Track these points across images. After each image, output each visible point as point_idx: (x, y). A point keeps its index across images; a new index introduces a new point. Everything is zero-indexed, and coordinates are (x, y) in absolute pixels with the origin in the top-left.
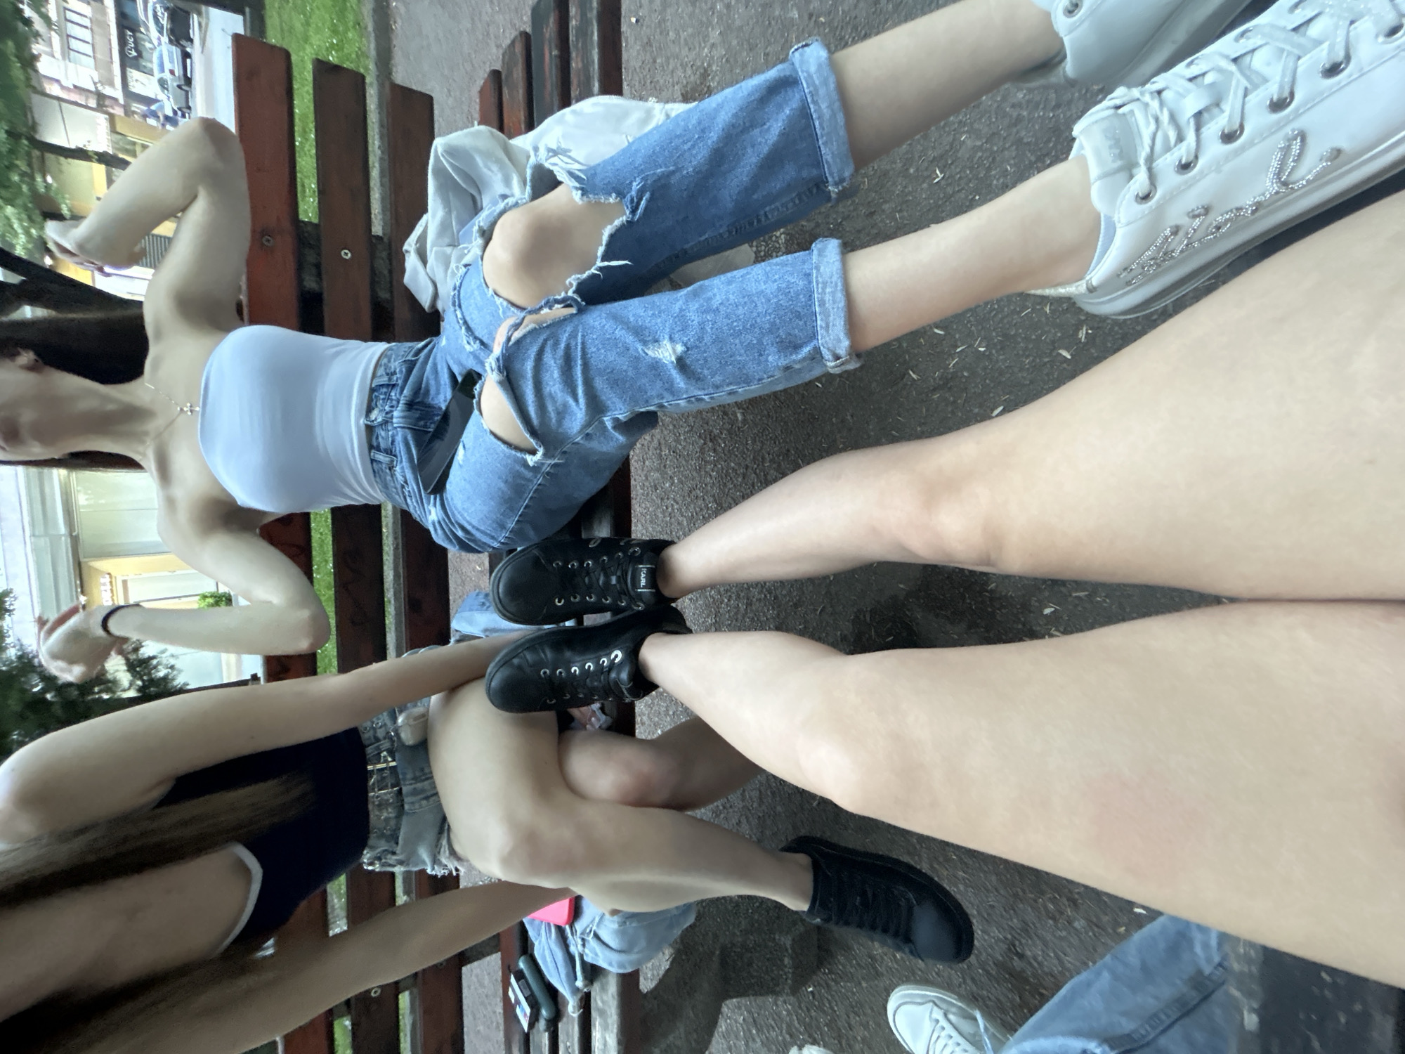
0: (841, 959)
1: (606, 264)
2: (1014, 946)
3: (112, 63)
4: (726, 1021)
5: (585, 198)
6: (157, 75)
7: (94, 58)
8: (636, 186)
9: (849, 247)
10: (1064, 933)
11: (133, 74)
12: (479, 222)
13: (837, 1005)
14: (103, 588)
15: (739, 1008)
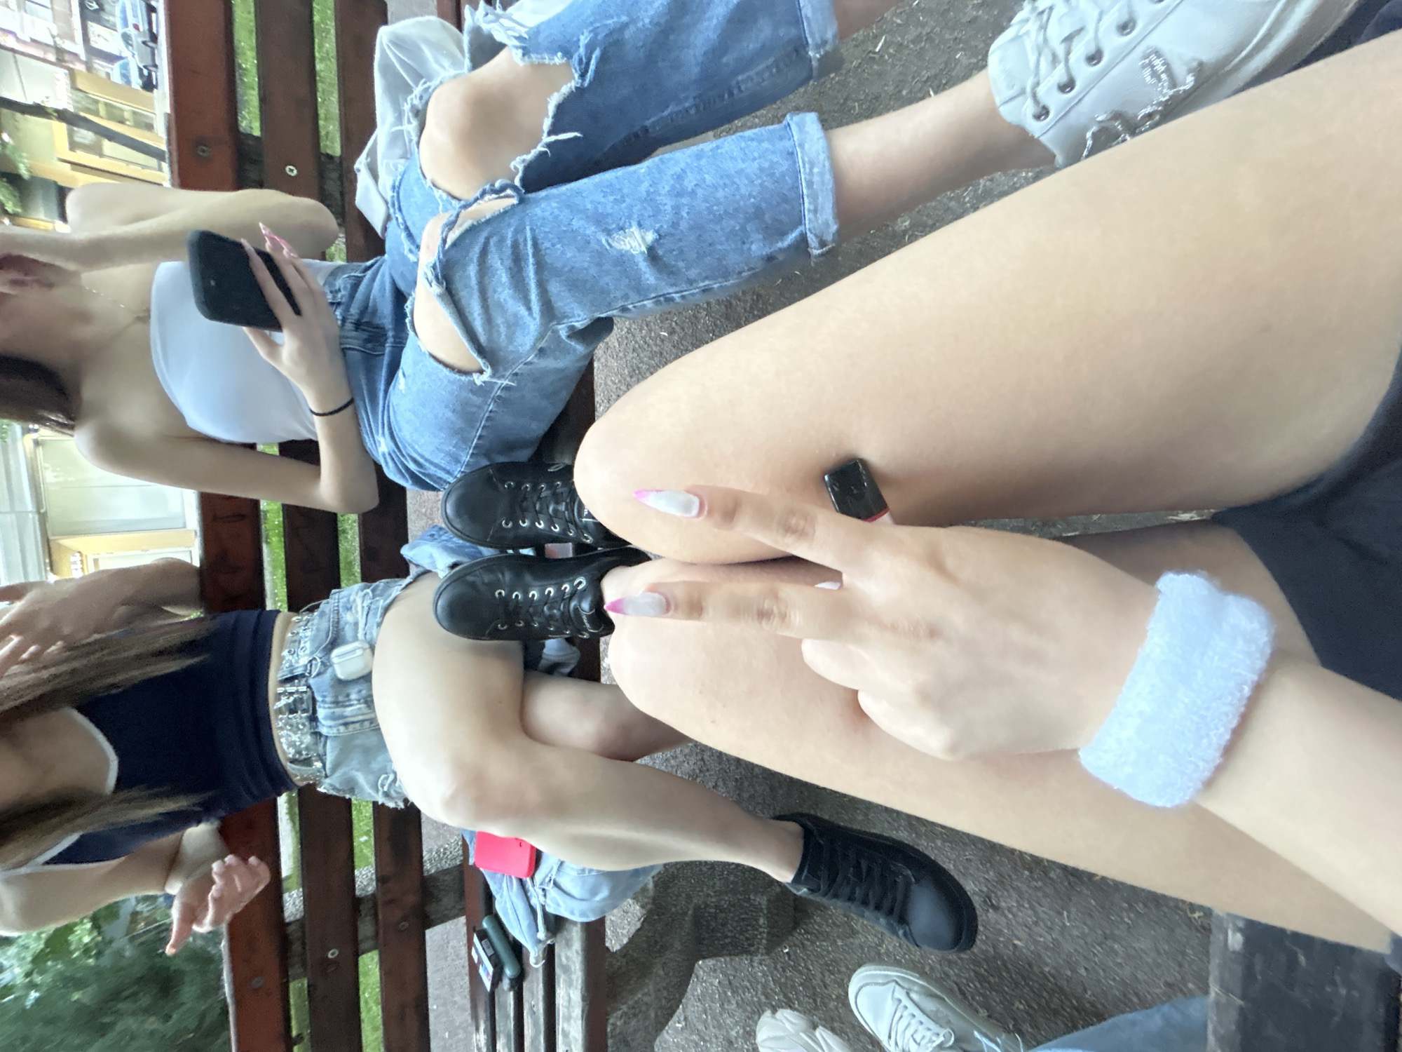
0: (818, 919)
1: (553, 138)
2: (990, 898)
3: (71, 15)
4: (701, 985)
5: (526, 58)
6: (120, 30)
7: (52, 9)
8: (584, 40)
9: (828, 123)
10: (1040, 884)
11: (94, 28)
12: (412, 99)
13: (812, 965)
14: (73, 567)
15: (715, 971)
